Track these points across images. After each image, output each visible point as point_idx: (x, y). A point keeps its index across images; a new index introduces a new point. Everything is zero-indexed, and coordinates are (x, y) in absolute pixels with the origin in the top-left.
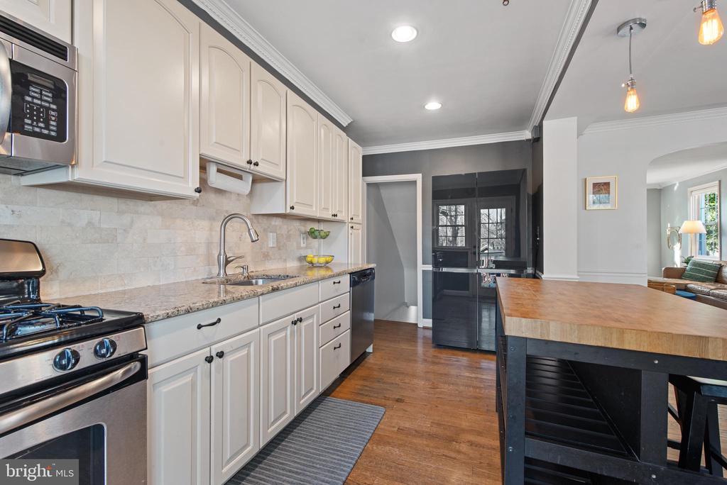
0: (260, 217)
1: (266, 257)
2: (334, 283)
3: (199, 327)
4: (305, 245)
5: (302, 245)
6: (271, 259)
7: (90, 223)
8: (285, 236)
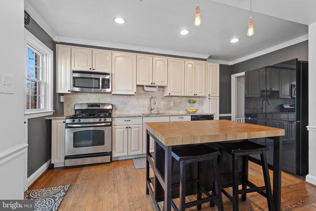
0: (167, 97)
1: (170, 109)
2: (179, 118)
3: (125, 121)
4: (190, 105)
5: (188, 105)
6: (172, 110)
7: (122, 101)
8: (179, 103)
